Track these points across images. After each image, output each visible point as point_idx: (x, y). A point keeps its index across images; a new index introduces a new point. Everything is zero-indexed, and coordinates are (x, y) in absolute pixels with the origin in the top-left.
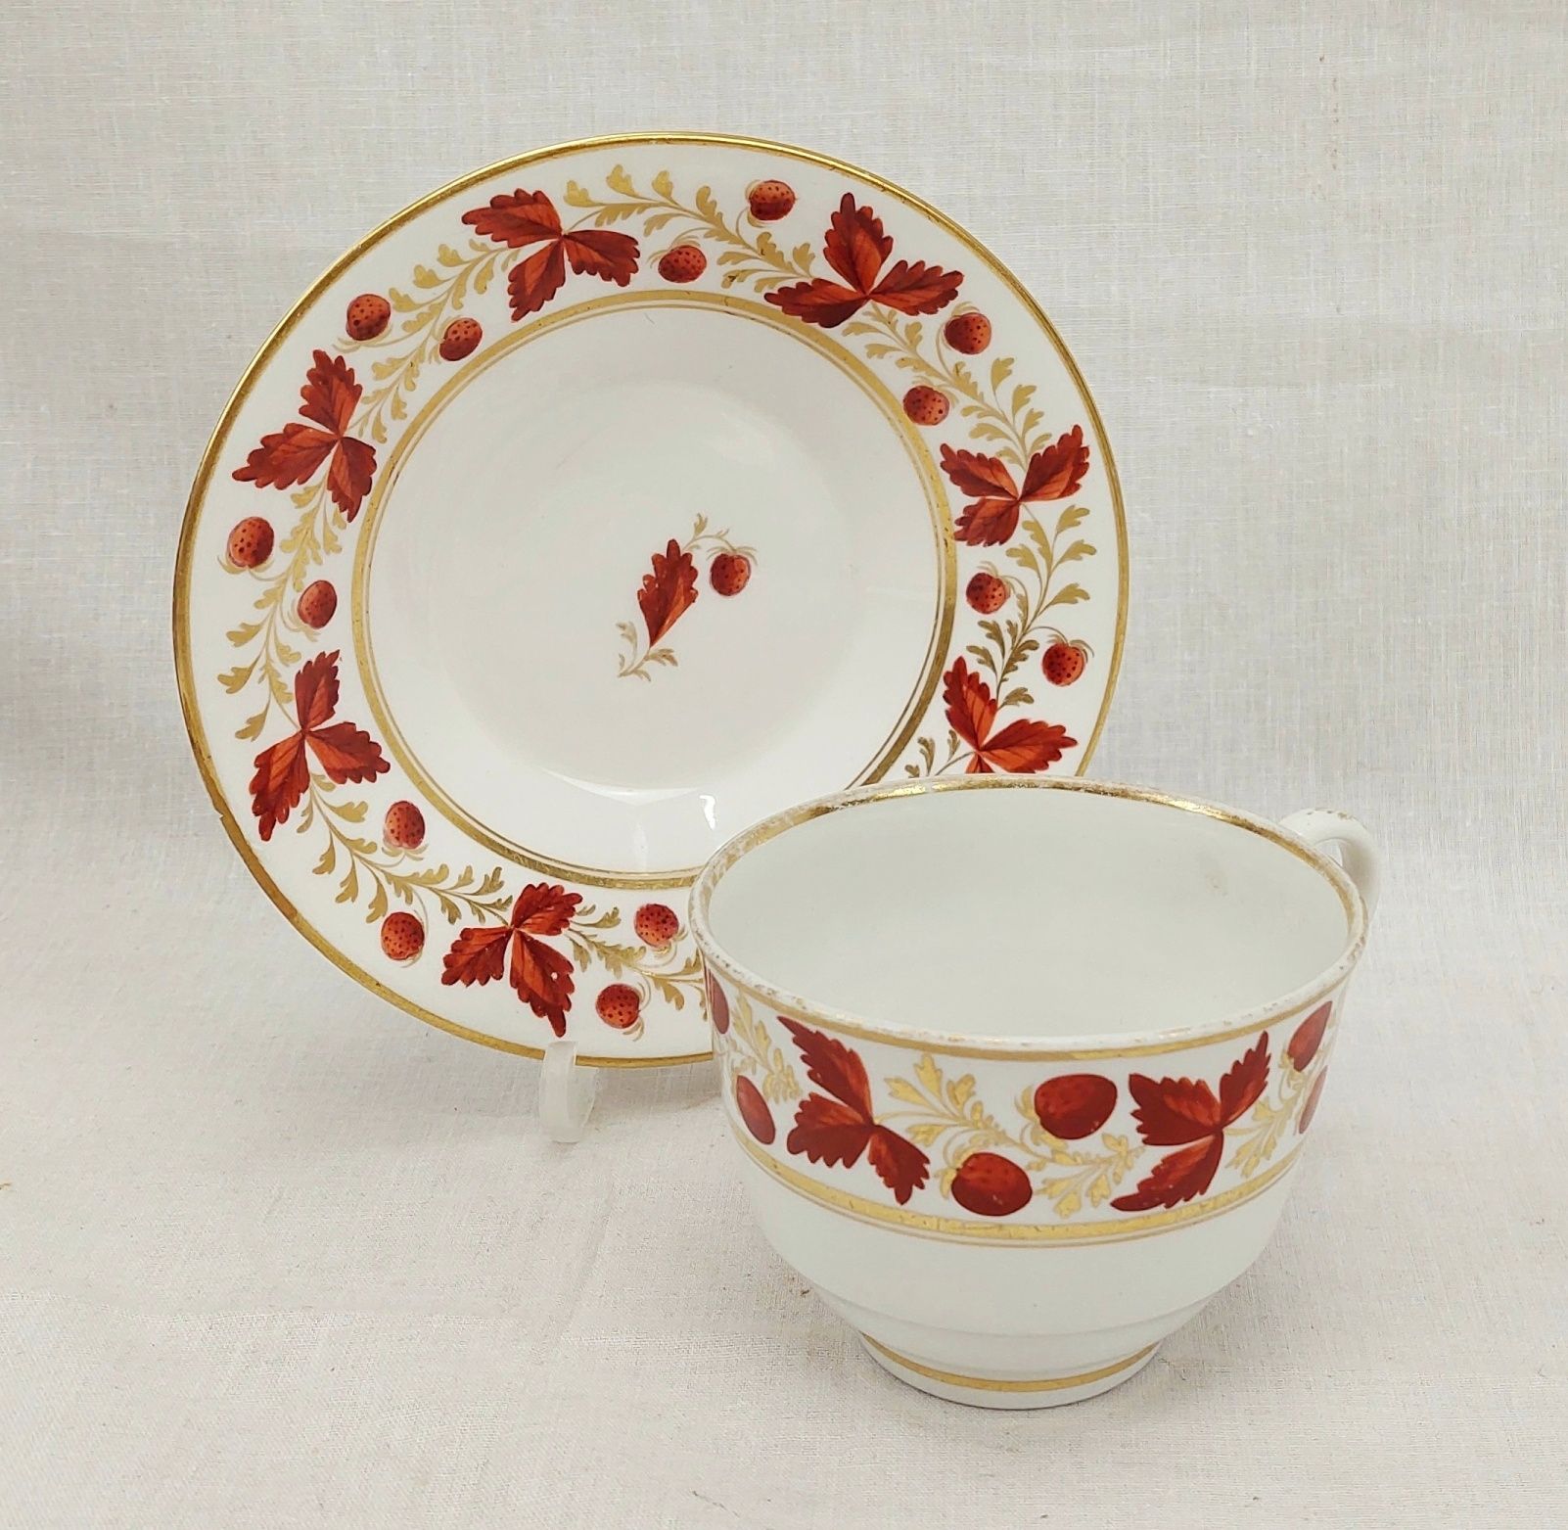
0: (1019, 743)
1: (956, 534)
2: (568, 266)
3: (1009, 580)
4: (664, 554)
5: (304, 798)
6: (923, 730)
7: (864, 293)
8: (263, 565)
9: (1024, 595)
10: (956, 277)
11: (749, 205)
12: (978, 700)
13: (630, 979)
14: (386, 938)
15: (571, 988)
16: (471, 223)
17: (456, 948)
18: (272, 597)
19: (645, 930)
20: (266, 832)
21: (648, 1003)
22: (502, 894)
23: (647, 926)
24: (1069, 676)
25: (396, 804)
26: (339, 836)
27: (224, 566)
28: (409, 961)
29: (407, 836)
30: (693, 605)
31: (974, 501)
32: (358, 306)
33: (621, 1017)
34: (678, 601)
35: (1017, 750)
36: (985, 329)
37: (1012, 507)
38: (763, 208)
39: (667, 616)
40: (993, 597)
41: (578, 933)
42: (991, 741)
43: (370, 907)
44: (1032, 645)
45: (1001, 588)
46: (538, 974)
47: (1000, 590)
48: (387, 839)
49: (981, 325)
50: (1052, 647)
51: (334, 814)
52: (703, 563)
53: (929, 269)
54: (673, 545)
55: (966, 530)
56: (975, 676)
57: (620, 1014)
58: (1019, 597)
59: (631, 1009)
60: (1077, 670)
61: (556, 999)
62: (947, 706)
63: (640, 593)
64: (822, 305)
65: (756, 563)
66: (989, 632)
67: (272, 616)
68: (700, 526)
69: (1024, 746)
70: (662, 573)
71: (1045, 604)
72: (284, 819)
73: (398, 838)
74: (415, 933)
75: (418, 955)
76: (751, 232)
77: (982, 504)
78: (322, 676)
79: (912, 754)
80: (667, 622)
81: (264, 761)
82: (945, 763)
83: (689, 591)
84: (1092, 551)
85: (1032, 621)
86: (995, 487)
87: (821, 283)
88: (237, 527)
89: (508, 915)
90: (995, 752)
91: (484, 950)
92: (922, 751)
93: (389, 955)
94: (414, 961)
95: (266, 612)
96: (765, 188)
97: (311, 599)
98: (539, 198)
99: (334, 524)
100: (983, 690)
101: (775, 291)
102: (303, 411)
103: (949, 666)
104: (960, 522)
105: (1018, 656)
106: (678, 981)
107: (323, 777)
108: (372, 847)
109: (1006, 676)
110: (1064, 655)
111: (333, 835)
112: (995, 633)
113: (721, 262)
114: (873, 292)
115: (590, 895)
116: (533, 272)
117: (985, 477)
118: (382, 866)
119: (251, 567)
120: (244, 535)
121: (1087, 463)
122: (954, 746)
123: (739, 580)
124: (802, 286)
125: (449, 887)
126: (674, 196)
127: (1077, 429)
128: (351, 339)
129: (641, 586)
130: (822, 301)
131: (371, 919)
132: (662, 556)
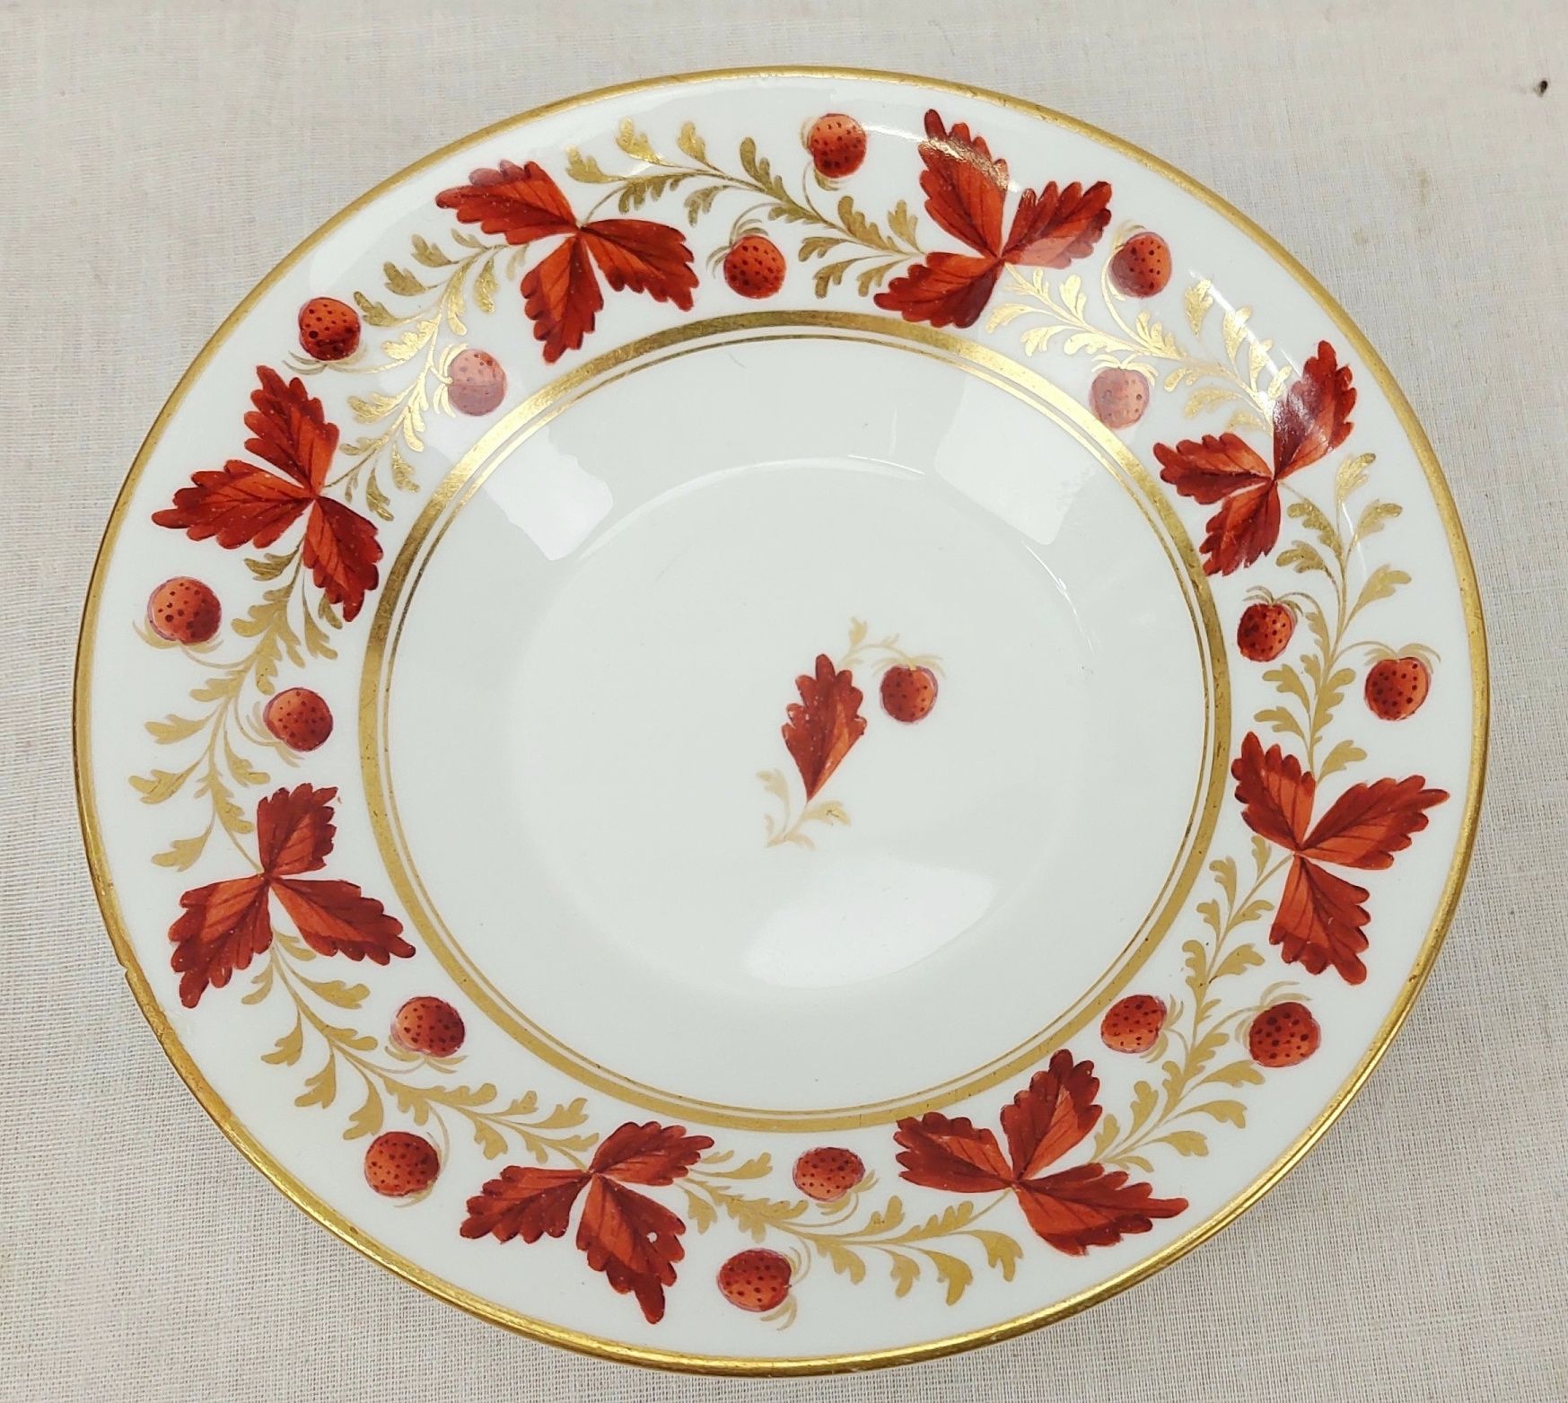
0: (1357, 822)
1: (1206, 566)
2: (600, 277)
3: (1291, 598)
4: (812, 674)
5: (260, 961)
6: (1216, 852)
7: (996, 256)
8: (204, 645)
9: (1315, 611)
10: (1101, 191)
11: (811, 158)
12: (1285, 782)
13: (776, 1242)
14: (374, 1164)
15: (678, 1253)
16: (448, 206)
17: (490, 1189)
18: (224, 690)
19: (808, 1180)
20: (190, 995)
21: (806, 1273)
22: (583, 1131)
23: (813, 1175)
24: (1410, 700)
25: (419, 999)
26: (313, 1018)
27: (139, 633)
28: (407, 1199)
29: (432, 1041)
30: (861, 738)
31: (1215, 509)
32: (312, 312)
33: (759, 1296)
34: (841, 734)
35: (1356, 832)
36: (1160, 250)
37: (1268, 493)
38: (830, 157)
39: (827, 756)
40: (1275, 633)
41: (701, 1184)
42: (1313, 833)
43: (352, 1118)
44: (1347, 676)
45: (1282, 615)
46: (625, 1236)
47: (1282, 619)
48: (396, 1037)
49: (1153, 247)
50: (1373, 670)
51: (312, 993)
52: (868, 682)
53: (1066, 190)
54: (823, 663)
55: (1216, 557)
56: (1275, 750)
57: (757, 1290)
58: (1310, 617)
59: (775, 1284)
60: (1421, 688)
61: (650, 1265)
62: (1243, 807)
63: (785, 729)
64: (951, 294)
65: (944, 675)
66: (1279, 683)
67: (221, 715)
68: (858, 632)
69: (1365, 823)
70: (813, 699)
71: (1349, 611)
72: (224, 981)
73: (415, 1040)
74: (424, 1162)
75: (424, 1193)
76: (825, 201)
77: (1227, 508)
78: (306, 812)
79: (1207, 887)
80: (828, 765)
81: (197, 902)
82: (1253, 884)
83: (852, 720)
84: (1394, 510)
85: (1337, 642)
86: (1238, 475)
87: (937, 258)
88: (163, 587)
89: (586, 1159)
90: (1325, 845)
91: (541, 1194)
92: (1217, 880)
93: (377, 1188)
94: (419, 1200)
95: (212, 707)
96: (824, 128)
97: (287, 709)
98: (531, 173)
99: (321, 617)
100: (1289, 766)
101: (885, 289)
102: (250, 446)
103: (1236, 752)
104: (1205, 548)
105: (1328, 699)
106: (854, 1243)
107: (295, 940)
108: (369, 1043)
109: (1317, 735)
110: (1394, 673)
111: (302, 1015)
112: (1287, 681)
113: (804, 254)
114: (1006, 252)
115: (724, 1139)
116: (553, 285)
117: (1221, 467)
118: (382, 1069)
119: (184, 643)
120: (171, 599)
121: (1353, 389)
122: (1262, 857)
123: (923, 700)
124: (916, 270)
125: (492, 1112)
126: (710, 158)
127: (1324, 348)
128: (308, 356)
129: (785, 719)
130: (949, 287)
131: (349, 1135)
132: (810, 679)
